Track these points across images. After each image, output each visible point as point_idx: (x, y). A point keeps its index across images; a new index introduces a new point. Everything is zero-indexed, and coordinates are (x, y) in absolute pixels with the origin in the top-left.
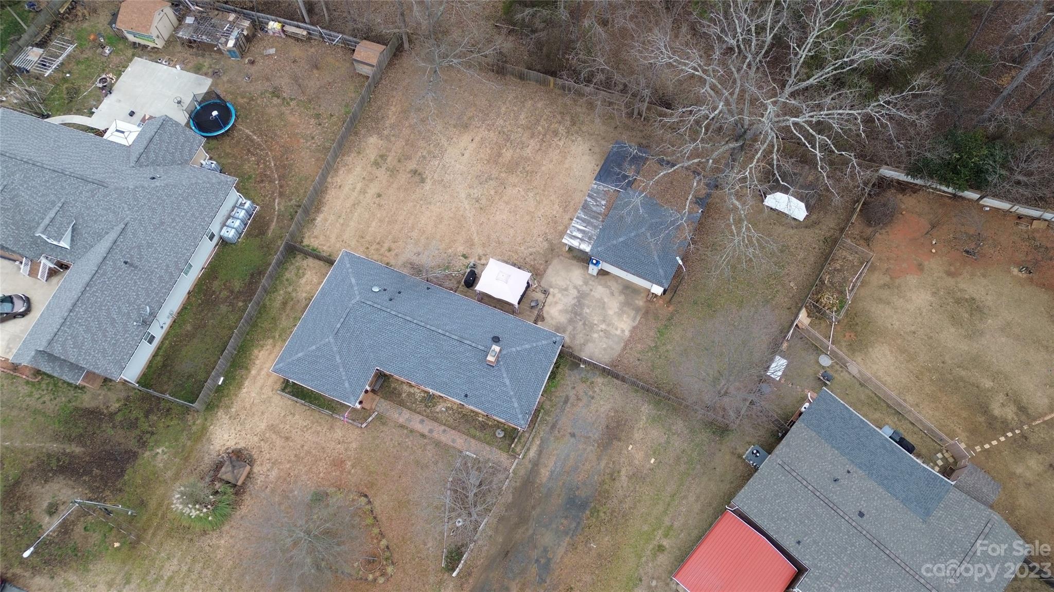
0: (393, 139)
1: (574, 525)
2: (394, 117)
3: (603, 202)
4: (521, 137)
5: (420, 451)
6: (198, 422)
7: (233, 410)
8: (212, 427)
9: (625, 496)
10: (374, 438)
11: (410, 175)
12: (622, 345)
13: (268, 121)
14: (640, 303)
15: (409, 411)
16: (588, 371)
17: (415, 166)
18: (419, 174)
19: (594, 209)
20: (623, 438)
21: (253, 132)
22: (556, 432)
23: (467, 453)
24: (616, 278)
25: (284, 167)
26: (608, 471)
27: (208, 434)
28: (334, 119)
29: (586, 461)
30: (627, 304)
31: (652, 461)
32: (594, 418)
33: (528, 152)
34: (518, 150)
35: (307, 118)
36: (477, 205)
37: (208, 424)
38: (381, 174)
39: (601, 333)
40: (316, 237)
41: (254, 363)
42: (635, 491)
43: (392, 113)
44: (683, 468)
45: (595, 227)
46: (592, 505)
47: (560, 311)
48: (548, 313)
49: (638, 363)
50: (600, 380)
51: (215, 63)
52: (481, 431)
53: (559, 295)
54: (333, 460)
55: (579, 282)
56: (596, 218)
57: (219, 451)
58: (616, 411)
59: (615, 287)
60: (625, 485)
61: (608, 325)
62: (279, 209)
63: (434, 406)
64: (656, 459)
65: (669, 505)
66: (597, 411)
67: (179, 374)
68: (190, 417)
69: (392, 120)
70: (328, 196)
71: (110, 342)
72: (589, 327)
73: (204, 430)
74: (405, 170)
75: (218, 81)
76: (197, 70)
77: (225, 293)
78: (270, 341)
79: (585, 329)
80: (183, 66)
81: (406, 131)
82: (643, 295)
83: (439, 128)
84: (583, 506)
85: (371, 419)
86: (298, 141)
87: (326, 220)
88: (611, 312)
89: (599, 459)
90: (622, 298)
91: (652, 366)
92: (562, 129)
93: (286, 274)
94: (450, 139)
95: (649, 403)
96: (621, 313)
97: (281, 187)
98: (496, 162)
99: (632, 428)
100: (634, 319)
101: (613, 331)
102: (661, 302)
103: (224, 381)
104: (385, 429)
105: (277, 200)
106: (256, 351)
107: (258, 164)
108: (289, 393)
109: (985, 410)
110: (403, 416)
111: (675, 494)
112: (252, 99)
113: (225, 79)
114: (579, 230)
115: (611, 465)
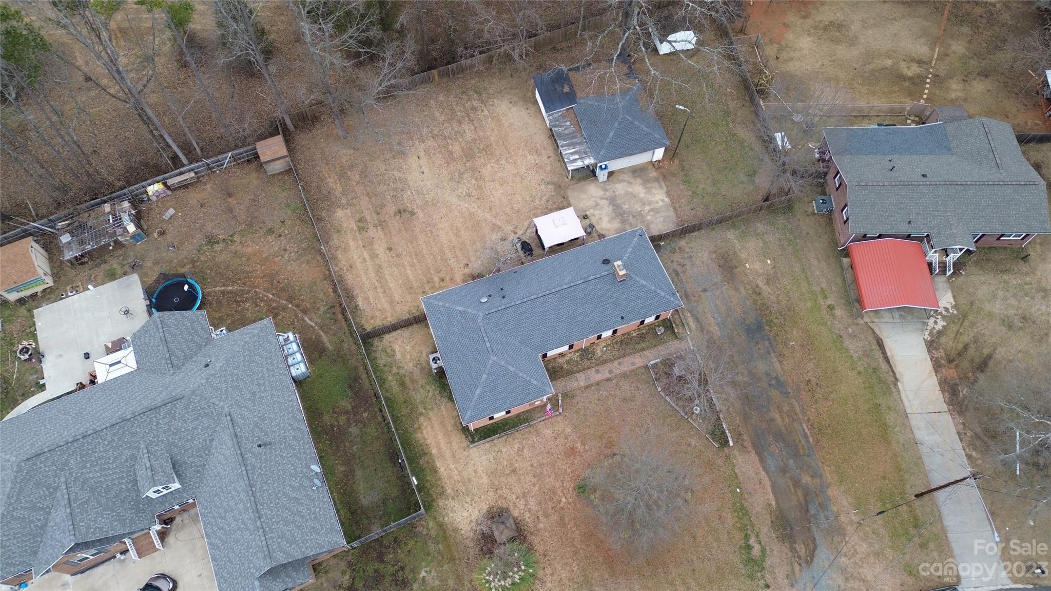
0: (355, 202)
1: (767, 343)
2: (338, 186)
3: (568, 123)
4: (453, 129)
5: (618, 392)
6: (431, 524)
7: (448, 492)
8: (446, 519)
9: (777, 297)
10: (577, 413)
11: (398, 217)
12: (672, 209)
13: (228, 267)
14: (654, 174)
15: (581, 373)
16: (670, 244)
17: (394, 208)
18: (404, 211)
19: (567, 132)
20: (737, 264)
21: (224, 286)
22: (693, 298)
23: (651, 362)
24: (621, 171)
25: (283, 290)
26: (750, 292)
27: (449, 526)
28: (289, 223)
29: (730, 298)
30: (646, 182)
31: (769, 262)
32: (706, 268)
33: (469, 135)
34: (461, 140)
35: (262, 240)
36: (473, 199)
37: (441, 519)
38: (372, 232)
39: (650, 213)
40: (372, 318)
41: (427, 445)
42: (779, 289)
43: (333, 183)
44: (790, 249)
45: (581, 143)
46: (764, 321)
47: (609, 221)
48: (603, 229)
49: (693, 212)
50: (683, 243)
51: (124, 259)
52: (643, 341)
53: (597, 212)
54: (565, 453)
55: (601, 193)
56: (575, 137)
57: (472, 529)
58: (715, 252)
59: (627, 177)
60: (769, 290)
61: (650, 204)
62: (316, 324)
63: (594, 355)
64: (770, 259)
65: (807, 278)
66: (703, 262)
67: (373, 507)
68: (420, 529)
69: (338, 189)
70: (349, 281)
71: (311, 519)
72: (639, 215)
73: (441, 526)
74: (390, 216)
75: (144, 270)
76: (112, 276)
77: (343, 419)
78: (422, 419)
79: (638, 219)
80: (93, 283)
81: (359, 190)
82: (650, 167)
83: (383, 167)
84: (760, 327)
85: (560, 401)
86: (274, 262)
87: (367, 299)
88: (642, 195)
89: (737, 290)
90: (639, 181)
91: (705, 206)
92: (475, 103)
93: (379, 362)
94: (400, 169)
95: (728, 229)
96: (649, 191)
97: (298, 306)
98: (454, 160)
99: (735, 253)
100: (661, 188)
101: (657, 206)
102: (666, 163)
103: (417, 479)
104: (577, 399)
105: (306, 319)
106: (419, 435)
107: (257, 306)
108: (479, 440)
109: (903, 78)
110: (581, 380)
111: (803, 269)
112: (193, 262)
113: (149, 264)
114: (572, 154)
115: (748, 287)
